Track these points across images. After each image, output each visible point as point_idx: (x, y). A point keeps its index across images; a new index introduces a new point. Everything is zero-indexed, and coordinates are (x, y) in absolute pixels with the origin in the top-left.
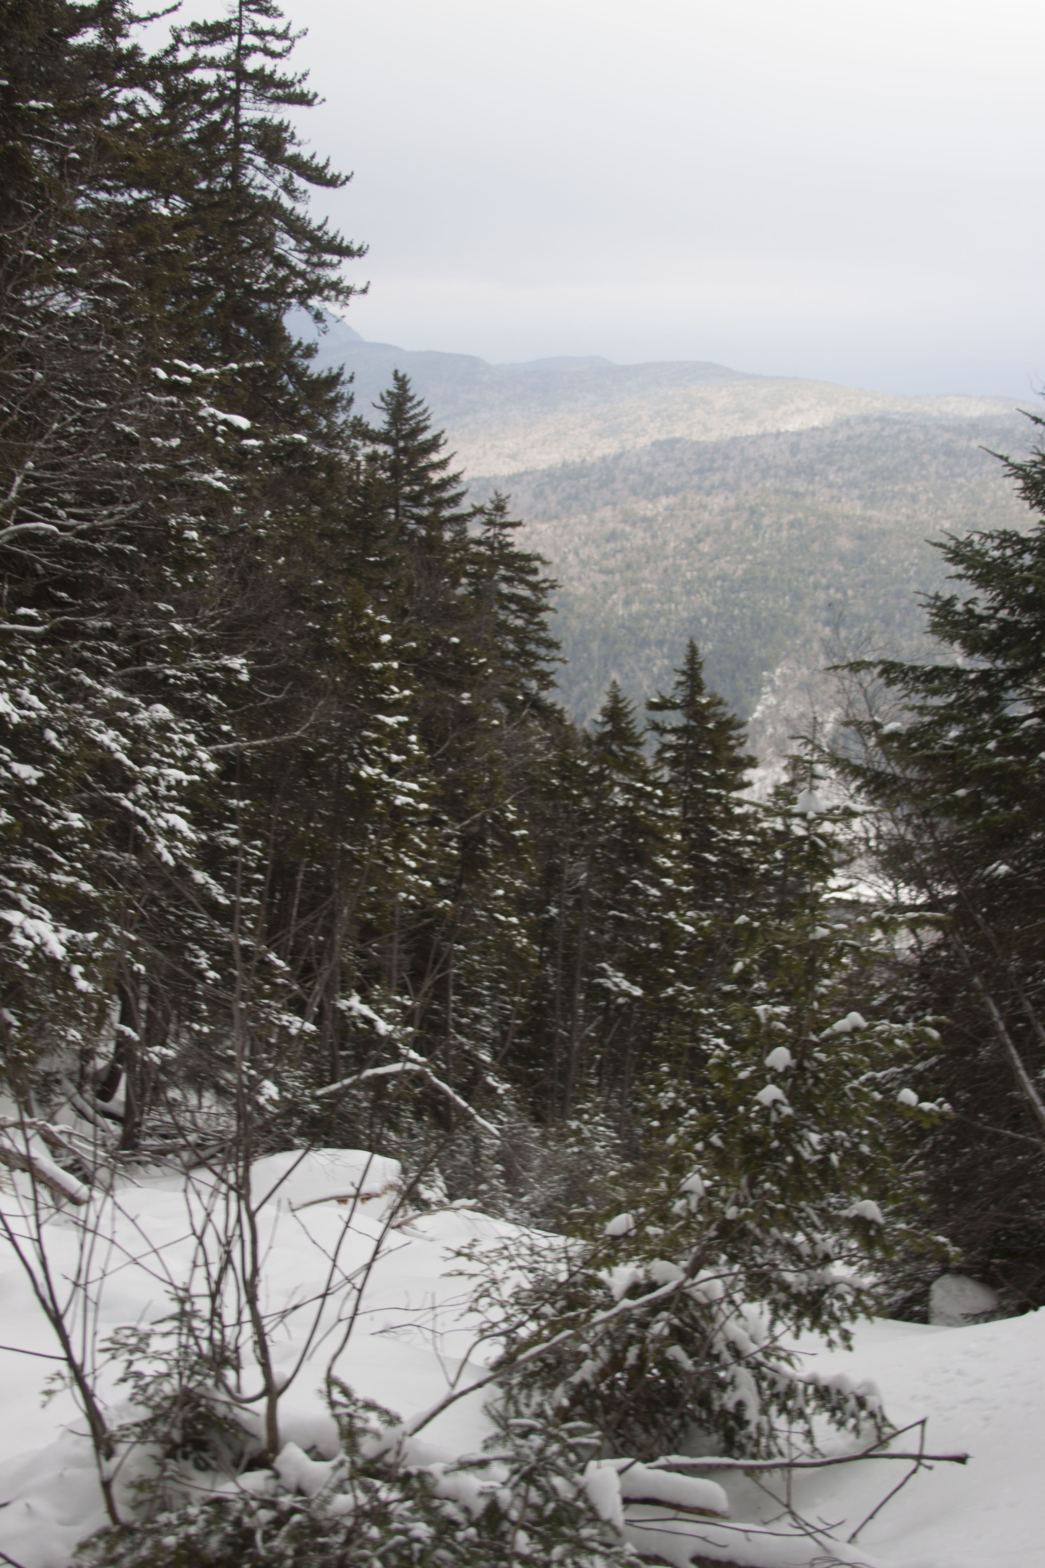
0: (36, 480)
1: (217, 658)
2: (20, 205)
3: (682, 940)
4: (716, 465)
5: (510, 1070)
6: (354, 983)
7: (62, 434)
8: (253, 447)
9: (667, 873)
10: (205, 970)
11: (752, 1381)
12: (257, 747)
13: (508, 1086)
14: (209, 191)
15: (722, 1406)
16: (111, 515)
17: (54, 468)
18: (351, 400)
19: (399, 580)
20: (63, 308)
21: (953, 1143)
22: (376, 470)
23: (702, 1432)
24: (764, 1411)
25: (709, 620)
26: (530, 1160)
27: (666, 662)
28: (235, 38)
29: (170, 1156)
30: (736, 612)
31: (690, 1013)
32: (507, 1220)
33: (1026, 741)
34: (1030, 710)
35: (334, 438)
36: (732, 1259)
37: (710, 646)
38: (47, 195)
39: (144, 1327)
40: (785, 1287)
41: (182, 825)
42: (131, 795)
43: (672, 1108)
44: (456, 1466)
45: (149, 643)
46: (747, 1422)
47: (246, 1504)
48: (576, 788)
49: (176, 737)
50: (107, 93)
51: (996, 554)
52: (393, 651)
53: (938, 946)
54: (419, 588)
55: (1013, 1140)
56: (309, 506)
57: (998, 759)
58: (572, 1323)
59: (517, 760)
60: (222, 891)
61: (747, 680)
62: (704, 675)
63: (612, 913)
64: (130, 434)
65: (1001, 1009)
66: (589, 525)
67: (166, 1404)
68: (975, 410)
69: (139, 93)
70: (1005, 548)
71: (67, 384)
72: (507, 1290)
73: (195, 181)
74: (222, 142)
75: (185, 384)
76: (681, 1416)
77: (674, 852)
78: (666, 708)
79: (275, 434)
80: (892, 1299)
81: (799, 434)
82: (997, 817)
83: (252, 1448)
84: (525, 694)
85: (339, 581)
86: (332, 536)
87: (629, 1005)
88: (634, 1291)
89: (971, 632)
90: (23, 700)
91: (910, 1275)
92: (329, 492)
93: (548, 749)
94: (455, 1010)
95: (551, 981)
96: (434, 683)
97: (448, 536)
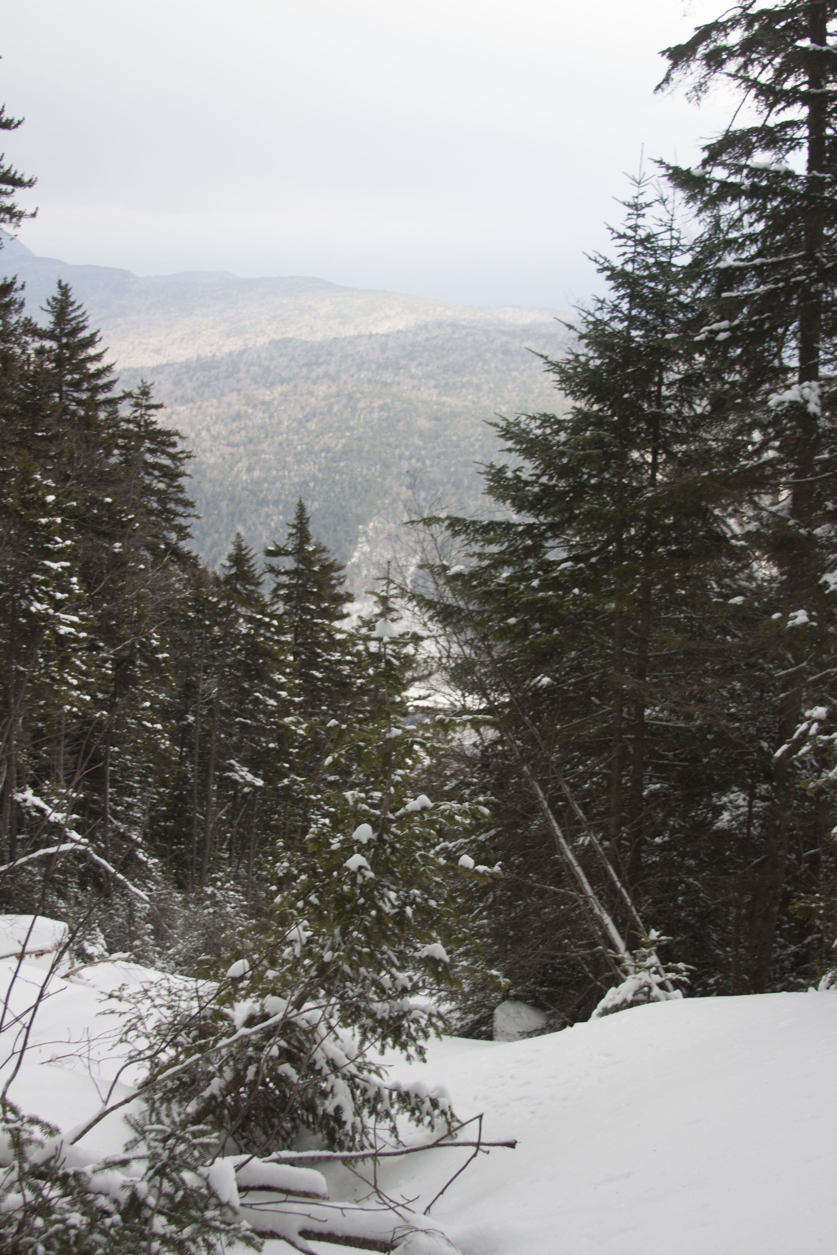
3: (295, 741)
4: (321, 360)
5: (158, 848)
6: (28, 779)
9: (282, 687)
11: (348, 1090)
13: (156, 861)
15: (324, 1110)
18: (22, 305)
19: (62, 451)
21: (509, 897)
22: (44, 361)
23: (310, 1132)
24: (358, 1112)
25: (316, 484)
26: (174, 920)
27: (281, 518)
30: (337, 477)
31: (302, 798)
32: (156, 968)
33: (562, 580)
34: (565, 555)
35: (9, 335)
36: (329, 994)
37: (316, 505)
40: (372, 1015)
43: (286, 875)
44: (102, 1165)
46: (345, 1123)
48: (208, 619)
51: (539, 432)
52: (57, 508)
53: (495, 743)
54: (79, 458)
55: (556, 894)
57: (541, 594)
58: (202, 1049)
59: (160, 597)
61: (347, 532)
62: (311, 529)
63: (238, 719)
65: (545, 791)
66: (218, 407)
68: (526, 319)
70: (545, 427)
72: (150, 1024)
76: (293, 1120)
77: (288, 670)
78: (281, 554)
80: (464, 1022)
81: (387, 336)
82: (540, 639)
84: (167, 544)
85: (12, 452)
86: (7, 415)
87: (253, 794)
88: (250, 1021)
89: (520, 494)
91: (477, 1002)
92: (4, 379)
93: (185, 588)
94: (111, 800)
95: (189, 775)
96: (91, 535)
97: (102, 415)
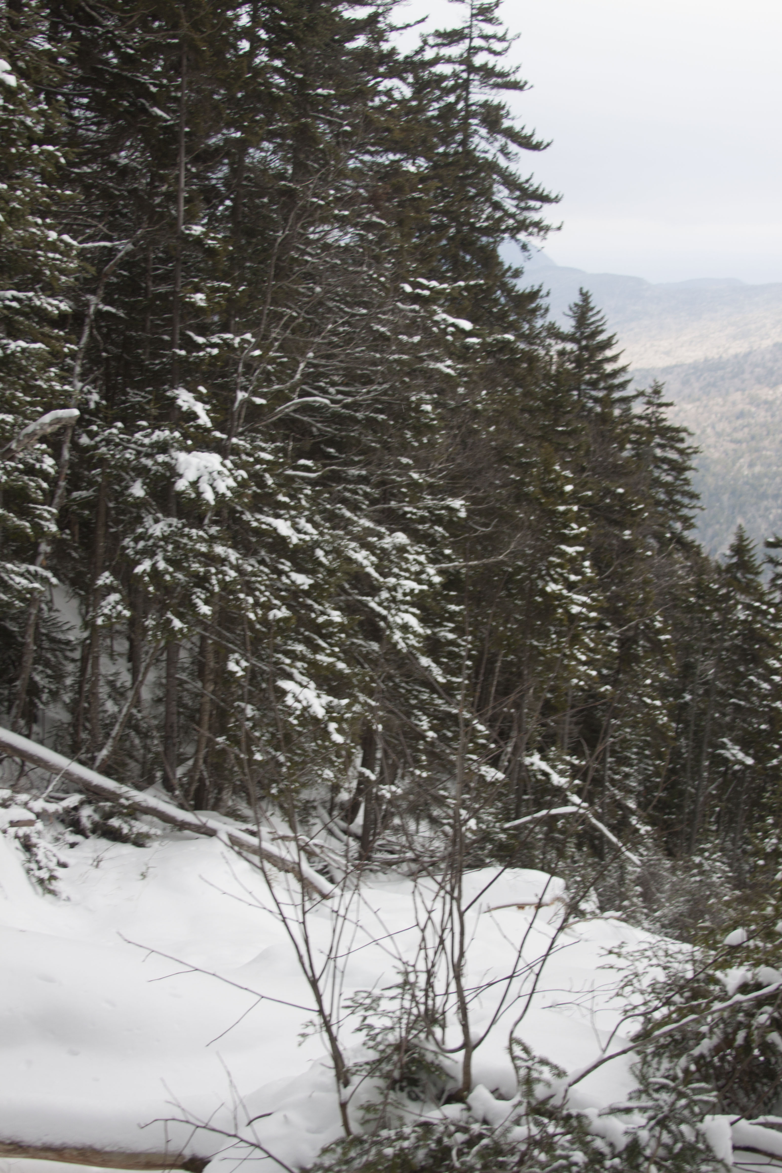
0: (315, 366)
1: (443, 499)
2: (307, 165)
5: (650, 816)
6: (536, 745)
7: (334, 333)
8: (474, 344)
9: (776, 672)
10: (425, 731)
12: (471, 567)
13: (649, 828)
14: (445, 154)
16: (368, 392)
17: (328, 357)
18: (547, 310)
19: (580, 445)
20: (337, 240)
22: (564, 362)
26: (662, 885)
27: (779, 511)
28: (467, 41)
29: (394, 867)
32: (643, 928)
35: (534, 338)
38: (328, 157)
39: (377, 992)
41: (413, 622)
42: (377, 599)
43: (774, 851)
44: (607, 1111)
45: (393, 488)
47: (446, 1127)
48: (709, 605)
49: (411, 557)
50: (372, 82)
52: (574, 498)
54: (594, 451)
56: (513, 389)
58: (692, 1010)
59: (665, 582)
60: (440, 672)
63: (732, 700)
64: (383, 333)
66: (724, 406)
67: (389, 1051)
69: (395, 82)
71: (338, 295)
72: (645, 982)
73: (436, 147)
74: (456, 118)
75: (424, 296)
76: (775, 1086)
78: (779, 546)
79: (491, 334)
83: (451, 1087)
84: (672, 533)
85: (535, 444)
86: (531, 411)
87: (743, 771)
88: (744, 988)
90: (300, 527)
92: (529, 378)
93: (688, 574)
94: (610, 769)
95: (683, 750)
96: (603, 522)
97: (617, 412)
